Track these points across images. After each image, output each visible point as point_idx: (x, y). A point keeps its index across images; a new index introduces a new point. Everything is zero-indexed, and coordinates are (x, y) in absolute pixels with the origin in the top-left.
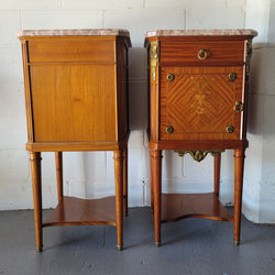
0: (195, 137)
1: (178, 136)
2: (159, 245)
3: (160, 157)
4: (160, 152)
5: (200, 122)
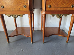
0: (59, 9)
1: (53, 9)
2: (44, 43)
3: (45, 17)
4: (45, 15)
5: (62, 3)
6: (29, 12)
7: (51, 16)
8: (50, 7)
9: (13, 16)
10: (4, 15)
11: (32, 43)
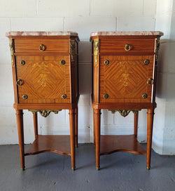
0: (122, 101)
1: (111, 100)
2: (99, 170)
3: (100, 113)
4: (99, 111)
5: (126, 91)
6: (71, 106)
7: (110, 112)
8: (107, 96)
9: (41, 112)
10: (24, 111)
11: (74, 170)
